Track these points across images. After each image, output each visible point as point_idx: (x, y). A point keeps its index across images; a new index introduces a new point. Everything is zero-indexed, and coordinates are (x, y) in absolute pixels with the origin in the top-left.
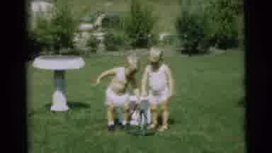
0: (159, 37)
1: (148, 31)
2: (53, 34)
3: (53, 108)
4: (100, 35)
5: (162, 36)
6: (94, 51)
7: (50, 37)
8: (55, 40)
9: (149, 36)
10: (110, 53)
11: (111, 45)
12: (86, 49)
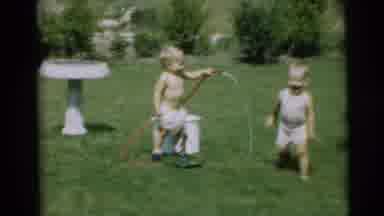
1: (195, 33)
3: (65, 131)
4: (128, 36)
5: (215, 38)
6: (120, 57)
8: (67, 40)
9: (197, 37)
10: (143, 60)
11: (144, 49)
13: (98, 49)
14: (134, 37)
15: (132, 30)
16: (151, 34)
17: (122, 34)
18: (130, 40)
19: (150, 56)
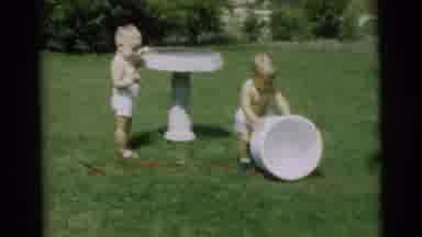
0: (357, 22)
1: (340, 12)
2: (188, 8)
3: (169, 136)
4: (264, 14)
6: (253, 39)
7: (183, 14)
8: (189, 18)
9: (342, 18)
10: (280, 43)
12: (239, 35)
13: (228, 29)
14: (271, 16)
15: (269, 8)
16: (289, 13)
17: (257, 12)
18: (266, 19)
19: (287, 39)
